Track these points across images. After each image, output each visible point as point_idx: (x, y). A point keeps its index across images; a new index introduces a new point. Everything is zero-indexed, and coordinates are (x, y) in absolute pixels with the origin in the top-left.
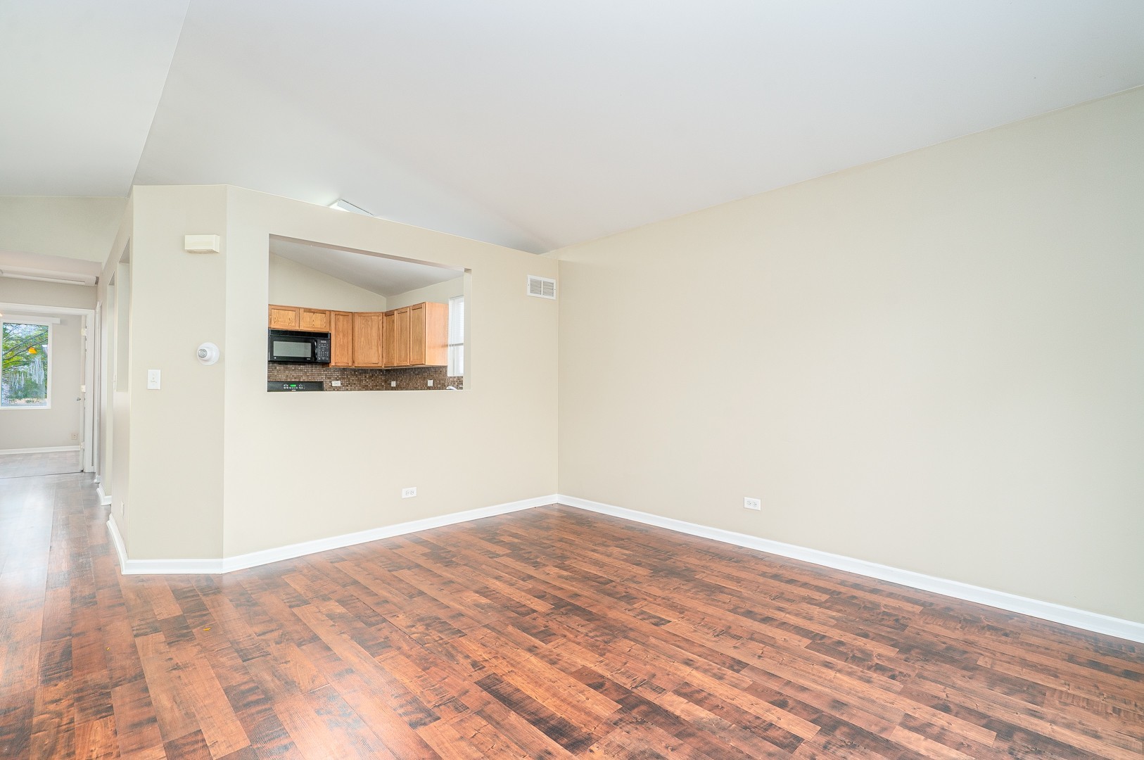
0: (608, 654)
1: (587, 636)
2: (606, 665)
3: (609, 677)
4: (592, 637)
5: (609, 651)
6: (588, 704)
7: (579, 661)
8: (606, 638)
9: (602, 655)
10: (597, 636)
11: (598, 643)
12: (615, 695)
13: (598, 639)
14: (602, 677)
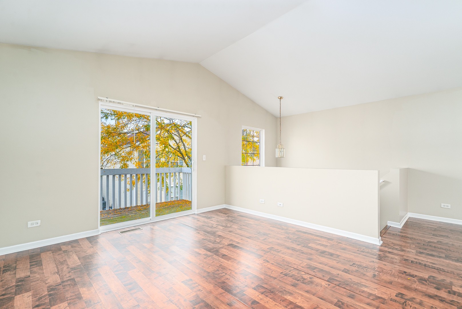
0: (218, 265)
1: (226, 273)
2: (220, 262)
3: (220, 258)
4: (223, 273)
5: (218, 266)
6: (227, 251)
7: (230, 263)
8: (218, 272)
9: (221, 265)
10: (221, 273)
11: (222, 270)
12: (219, 253)
13: (221, 272)
14: (222, 258)
